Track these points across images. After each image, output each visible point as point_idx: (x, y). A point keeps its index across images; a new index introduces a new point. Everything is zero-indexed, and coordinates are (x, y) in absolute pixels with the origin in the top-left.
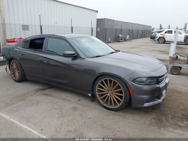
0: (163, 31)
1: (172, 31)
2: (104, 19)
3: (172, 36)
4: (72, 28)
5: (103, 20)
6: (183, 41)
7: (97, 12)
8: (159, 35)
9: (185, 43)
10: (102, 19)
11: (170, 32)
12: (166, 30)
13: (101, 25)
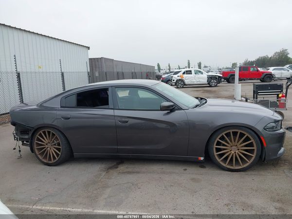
0: (180, 71)
1: (191, 71)
2: (100, 58)
3: (192, 77)
4: (63, 74)
5: (99, 60)
6: (207, 83)
7: (89, 48)
8: (176, 77)
9: (208, 85)
10: (97, 59)
11: (189, 72)
12: (183, 70)
13: (96, 67)
